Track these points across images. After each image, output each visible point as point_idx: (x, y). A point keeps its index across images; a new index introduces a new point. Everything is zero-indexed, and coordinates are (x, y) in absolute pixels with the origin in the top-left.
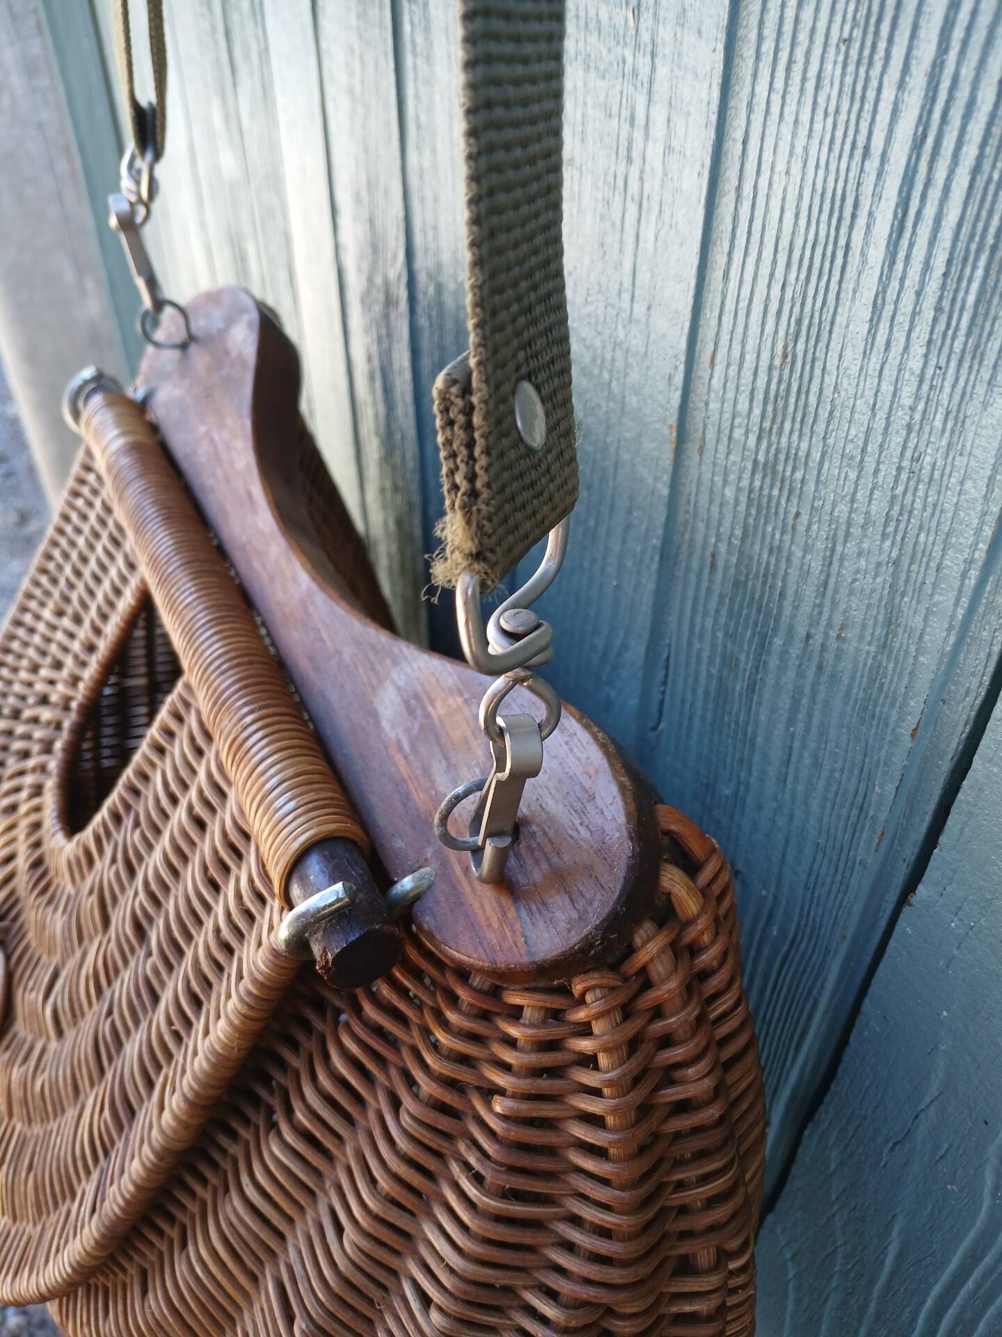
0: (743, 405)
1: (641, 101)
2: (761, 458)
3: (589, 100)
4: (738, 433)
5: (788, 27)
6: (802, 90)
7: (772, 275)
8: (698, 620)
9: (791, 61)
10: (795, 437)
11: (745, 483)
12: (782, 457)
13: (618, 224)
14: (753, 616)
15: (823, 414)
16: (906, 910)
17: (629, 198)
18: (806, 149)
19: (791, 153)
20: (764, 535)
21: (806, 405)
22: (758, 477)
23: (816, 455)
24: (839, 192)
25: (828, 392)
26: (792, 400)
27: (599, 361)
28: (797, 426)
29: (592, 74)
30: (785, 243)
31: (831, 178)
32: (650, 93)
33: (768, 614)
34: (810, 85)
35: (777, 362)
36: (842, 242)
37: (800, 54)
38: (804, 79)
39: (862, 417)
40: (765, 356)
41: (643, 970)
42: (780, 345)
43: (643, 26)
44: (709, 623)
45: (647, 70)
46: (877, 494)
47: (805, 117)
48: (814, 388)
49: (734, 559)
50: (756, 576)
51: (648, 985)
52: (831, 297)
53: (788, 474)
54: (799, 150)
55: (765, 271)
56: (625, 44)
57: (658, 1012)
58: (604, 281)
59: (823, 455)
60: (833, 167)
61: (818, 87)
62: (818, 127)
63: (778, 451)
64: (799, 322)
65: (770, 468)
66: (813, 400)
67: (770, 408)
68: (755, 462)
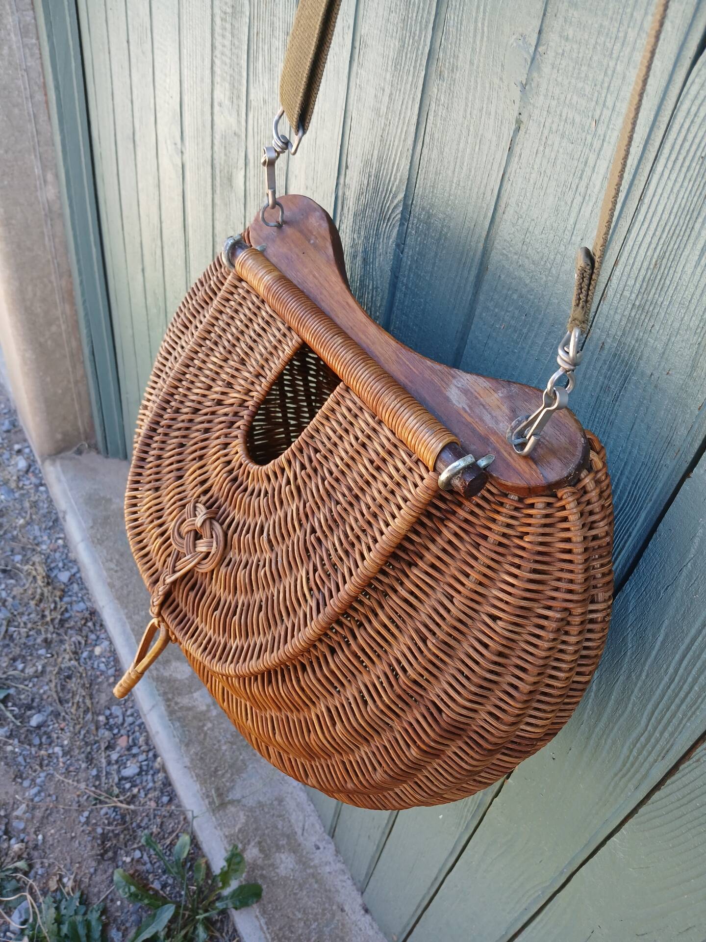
0: (631, 282)
1: (592, 158)
2: (637, 303)
3: (561, 150)
4: (627, 294)
5: (677, 147)
6: (680, 170)
7: (654, 234)
8: (589, 372)
9: (677, 158)
10: (657, 296)
11: (627, 313)
12: (649, 303)
13: (569, 203)
14: (622, 368)
15: (672, 288)
16: (687, 481)
17: (578, 193)
18: (679, 191)
19: (671, 191)
20: (634, 334)
21: (664, 283)
22: (634, 311)
23: (666, 303)
24: (692, 208)
25: (676, 279)
26: (657, 281)
27: (545, 259)
28: (658, 291)
29: (565, 140)
30: (663, 223)
31: (689, 204)
32: (599, 154)
33: (631, 367)
34: (684, 170)
35: (652, 267)
36: (690, 226)
37: (681, 158)
38: (682, 166)
39: (691, 289)
40: (646, 264)
41: (584, 487)
42: (654, 261)
43: (599, 129)
44: (595, 373)
45: (599, 146)
46: (694, 318)
47: (680, 180)
48: (669, 278)
49: (615, 345)
50: (627, 351)
51: (586, 492)
52: (682, 246)
53: (651, 309)
54: (675, 191)
55: (651, 233)
56: (588, 133)
57: (589, 503)
58: (555, 225)
59: (670, 302)
60: (690, 199)
61: (688, 170)
62: (685, 184)
63: (647, 300)
64: (665, 253)
65: (642, 307)
66: (668, 282)
67: (645, 284)
68: (634, 305)
